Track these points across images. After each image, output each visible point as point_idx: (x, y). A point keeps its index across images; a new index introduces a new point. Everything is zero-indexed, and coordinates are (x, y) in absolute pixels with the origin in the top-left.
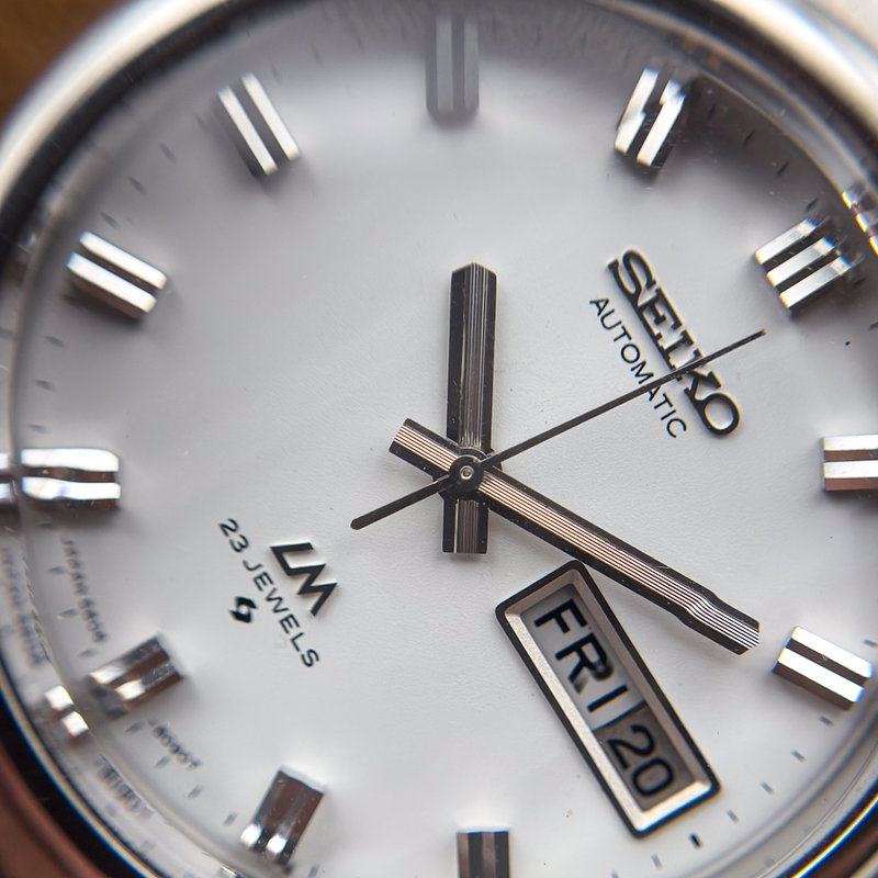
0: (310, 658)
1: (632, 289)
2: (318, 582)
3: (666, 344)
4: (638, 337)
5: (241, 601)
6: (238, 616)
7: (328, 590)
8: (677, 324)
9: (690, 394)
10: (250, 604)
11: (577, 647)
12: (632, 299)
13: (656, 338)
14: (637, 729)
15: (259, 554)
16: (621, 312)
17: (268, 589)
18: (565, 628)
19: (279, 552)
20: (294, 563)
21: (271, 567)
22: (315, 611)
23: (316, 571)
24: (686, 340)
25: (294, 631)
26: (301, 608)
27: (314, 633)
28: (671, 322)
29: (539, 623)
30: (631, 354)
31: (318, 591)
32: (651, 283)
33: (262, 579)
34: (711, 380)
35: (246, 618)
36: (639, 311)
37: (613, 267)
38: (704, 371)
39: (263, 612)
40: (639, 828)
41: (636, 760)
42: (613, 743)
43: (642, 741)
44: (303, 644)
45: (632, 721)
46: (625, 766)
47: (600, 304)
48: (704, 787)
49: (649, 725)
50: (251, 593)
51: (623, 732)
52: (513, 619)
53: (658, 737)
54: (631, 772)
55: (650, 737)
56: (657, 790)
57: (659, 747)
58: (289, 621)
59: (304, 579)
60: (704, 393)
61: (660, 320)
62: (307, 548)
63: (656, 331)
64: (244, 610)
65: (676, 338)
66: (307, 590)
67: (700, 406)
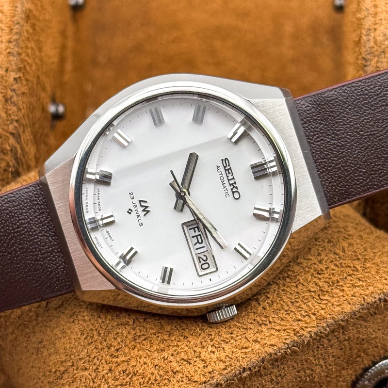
0: (141, 225)
1: (225, 165)
2: (146, 210)
3: (229, 178)
4: (224, 175)
5: (130, 209)
6: (128, 212)
7: (148, 211)
8: (232, 175)
9: (232, 189)
10: (132, 211)
11: (197, 236)
12: (225, 167)
13: (228, 176)
14: (205, 256)
15: (136, 201)
16: (222, 169)
17: (136, 208)
18: (195, 232)
19: (140, 201)
20: (143, 204)
21: (138, 204)
22: (145, 215)
23: (147, 207)
24: (233, 178)
25: (139, 218)
26: (142, 214)
27: (143, 220)
28: (231, 174)
29: (190, 229)
30: (222, 178)
31: (146, 211)
32: (229, 165)
33: (135, 206)
34: (237, 188)
35: (130, 213)
36: (226, 170)
37: (222, 160)
38: (236, 186)
39: (134, 213)
40: (200, 274)
41: (203, 262)
42: (199, 257)
43: (205, 258)
44: (140, 222)
45: (204, 254)
46: (200, 262)
47: (218, 167)
48: (215, 269)
49: (207, 255)
50: (132, 208)
51: (201, 256)
52: (185, 227)
53: (208, 258)
54: (201, 264)
55: (207, 258)
56: (205, 269)
57: (208, 260)
58: (138, 216)
59: (144, 208)
60: (235, 190)
61: (229, 173)
62: (146, 202)
63: (228, 175)
64: (130, 211)
65: (232, 177)
66: (144, 210)
67: (233, 193)
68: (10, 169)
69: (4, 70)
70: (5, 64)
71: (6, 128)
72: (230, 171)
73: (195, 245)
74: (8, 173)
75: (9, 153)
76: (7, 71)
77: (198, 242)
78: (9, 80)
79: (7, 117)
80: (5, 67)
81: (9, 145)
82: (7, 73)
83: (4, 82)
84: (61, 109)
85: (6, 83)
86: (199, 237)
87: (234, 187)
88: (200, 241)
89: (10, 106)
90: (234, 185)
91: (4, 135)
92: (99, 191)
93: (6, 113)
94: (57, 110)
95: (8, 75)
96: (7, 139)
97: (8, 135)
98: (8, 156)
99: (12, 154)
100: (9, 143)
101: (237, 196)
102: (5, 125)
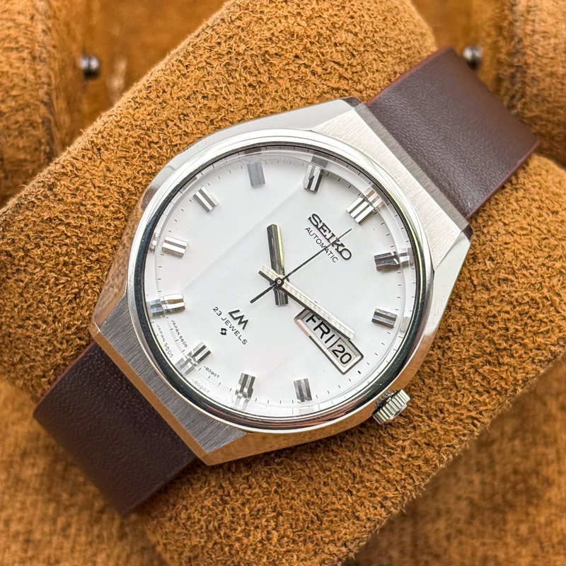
0: (245, 342)
1: (316, 224)
2: (243, 320)
3: (328, 237)
4: (320, 236)
5: (222, 329)
6: (222, 333)
7: (246, 322)
8: (330, 231)
9: (337, 250)
10: (225, 330)
11: (319, 326)
12: (317, 226)
13: (325, 236)
14: (339, 346)
15: (225, 315)
16: (314, 230)
17: (229, 325)
18: (315, 322)
19: (231, 314)
20: (235, 315)
21: (229, 318)
22: (243, 328)
23: (242, 317)
24: (333, 235)
25: (239, 336)
26: (239, 328)
27: (244, 334)
28: (328, 231)
29: (307, 321)
30: (319, 241)
31: (243, 322)
32: (321, 221)
33: (227, 322)
34: (342, 245)
35: (225, 334)
36: (319, 229)
37: (310, 219)
38: (340, 243)
39: (229, 331)
40: (344, 371)
41: (340, 355)
42: (333, 351)
43: (341, 349)
44: (242, 338)
45: (337, 344)
46: (338, 357)
47: (308, 229)
48: (359, 357)
49: (343, 344)
50: (225, 327)
51: (336, 347)
52: (299, 321)
53: (346, 347)
54: (339, 358)
55: (343, 347)
56: (347, 362)
57: (346, 349)
58: (237, 332)
59: (239, 320)
60: (341, 249)
61: (325, 231)
62: (238, 311)
63: (325, 234)
64: (224, 332)
65: (330, 235)
66: (240, 323)
67: (340, 253)
68: (43, 148)
69: (29, 17)
70: (29, 10)
71: (34, 94)
72: (324, 228)
73: (321, 338)
74: (40, 152)
75: (41, 126)
76: (32, 18)
77: (324, 333)
78: (36, 31)
79: (36, 79)
80: (30, 14)
81: (40, 117)
82: (32, 23)
83: (29, 33)
84: (94, 64)
85: (32, 35)
86: (322, 326)
87: (338, 245)
88: (326, 331)
89: (38, 65)
90: (338, 243)
91: (33, 104)
92: (174, 324)
93: (34, 74)
94: (89, 65)
95: (34, 24)
96: (37, 108)
97: (38, 103)
98: (38, 130)
99: (45, 128)
100: (39, 114)
101: (346, 255)
102: (33, 90)
